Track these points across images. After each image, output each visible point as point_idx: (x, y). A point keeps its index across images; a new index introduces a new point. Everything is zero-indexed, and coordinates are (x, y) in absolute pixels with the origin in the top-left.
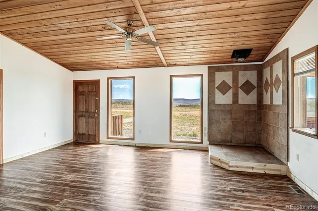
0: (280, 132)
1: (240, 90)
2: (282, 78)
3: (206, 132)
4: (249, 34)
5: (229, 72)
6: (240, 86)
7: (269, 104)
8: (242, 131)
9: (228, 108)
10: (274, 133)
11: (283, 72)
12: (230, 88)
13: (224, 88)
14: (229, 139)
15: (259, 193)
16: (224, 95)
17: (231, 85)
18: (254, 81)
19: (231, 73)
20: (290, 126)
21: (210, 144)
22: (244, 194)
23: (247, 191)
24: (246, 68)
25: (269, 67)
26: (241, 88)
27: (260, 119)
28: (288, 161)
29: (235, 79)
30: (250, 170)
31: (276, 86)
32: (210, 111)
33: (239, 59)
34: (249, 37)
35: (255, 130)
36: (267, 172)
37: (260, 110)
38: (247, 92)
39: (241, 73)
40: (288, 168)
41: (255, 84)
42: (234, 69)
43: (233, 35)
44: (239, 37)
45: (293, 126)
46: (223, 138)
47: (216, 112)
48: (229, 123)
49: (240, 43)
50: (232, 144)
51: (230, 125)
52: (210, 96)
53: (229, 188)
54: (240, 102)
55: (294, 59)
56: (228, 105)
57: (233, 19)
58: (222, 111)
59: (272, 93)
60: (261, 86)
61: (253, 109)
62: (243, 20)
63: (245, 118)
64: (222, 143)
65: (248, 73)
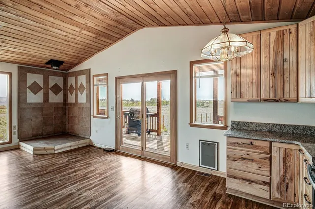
0: (84, 120)
1: (50, 91)
2: (86, 86)
3: (16, 130)
4: (68, 53)
5: (40, 75)
6: (50, 87)
7: (74, 102)
8: (52, 125)
9: (39, 106)
10: (79, 121)
11: (86, 82)
12: (41, 88)
13: (35, 88)
14: (40, 133)
15: (84, 156)
16: (35, 94)
17: (42, 86)
18: (61, 84)
19: (42, 76)
20: (92, 114)
21: (20, 141)
22: (77, 159)
23: (78, 158)
24: (55, 74)
25: (74, 77)
26: (50, 89)
27: (65, 114)
28: (90, 136)
29: (46, 81)
30: (70, 148)
31: (81, 91)
32: (20, 109)
33: (54, 67)
34: (67, 54)
35: (62, 122)
36: (80, 146)
37: (66, 107)
38: (56, 93)
39: (51, 77)
40: (90, 140)
41: (61, 86)
42: (45, 73)
43: (57, 50)
44: (60, 53)
45: (93, 115)
46: (35, 133)
47: (27, 110)
48: (40, 118)
49: (59, 56)
50: (43, 137)
51: (41, 121)
52: (20, 95)
53: (66, 161)
54: (50, 100)
55: (94, 76)
56: (39, 103)
57: (64, 42)
58: (34, 108)
59: (76, 95)
60: (65, 89)
61: (60, 106)
62: (69, 45)
63: (54, 113)
64: (34, 138)
65: (57, 78)
